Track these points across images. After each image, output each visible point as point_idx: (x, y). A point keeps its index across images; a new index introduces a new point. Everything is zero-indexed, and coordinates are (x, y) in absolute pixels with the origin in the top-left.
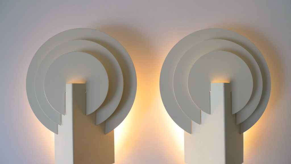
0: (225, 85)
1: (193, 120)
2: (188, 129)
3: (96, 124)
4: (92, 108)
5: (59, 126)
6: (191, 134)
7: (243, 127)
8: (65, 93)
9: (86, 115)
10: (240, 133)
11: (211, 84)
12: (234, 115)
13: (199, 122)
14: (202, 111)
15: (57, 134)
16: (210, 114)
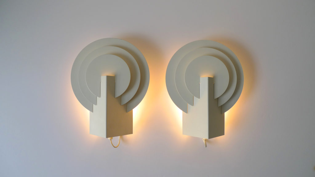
0: (209, 78)
1: (189, 103)
2: (185, 109)
3: (121, 104)
4: (119, 93)
5: (94, 105)
6: (187, 113)
7: (223, 109)
8: (101, 82)
9: (115, 97)
10: (221, 113)
11: (200, 78)
12: (215, 99)
13: (192, 104)
14: (194, 97)
15: (93, 112)
16: (199, 98)
